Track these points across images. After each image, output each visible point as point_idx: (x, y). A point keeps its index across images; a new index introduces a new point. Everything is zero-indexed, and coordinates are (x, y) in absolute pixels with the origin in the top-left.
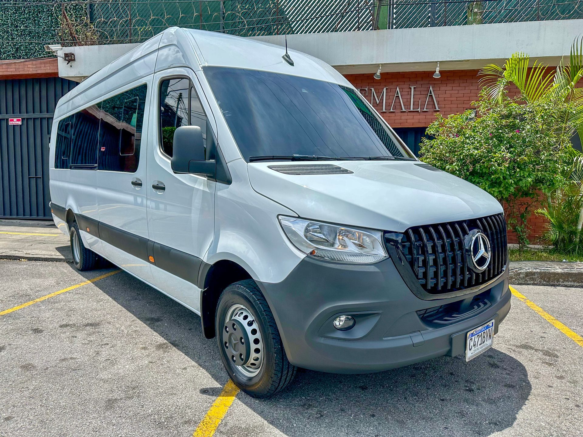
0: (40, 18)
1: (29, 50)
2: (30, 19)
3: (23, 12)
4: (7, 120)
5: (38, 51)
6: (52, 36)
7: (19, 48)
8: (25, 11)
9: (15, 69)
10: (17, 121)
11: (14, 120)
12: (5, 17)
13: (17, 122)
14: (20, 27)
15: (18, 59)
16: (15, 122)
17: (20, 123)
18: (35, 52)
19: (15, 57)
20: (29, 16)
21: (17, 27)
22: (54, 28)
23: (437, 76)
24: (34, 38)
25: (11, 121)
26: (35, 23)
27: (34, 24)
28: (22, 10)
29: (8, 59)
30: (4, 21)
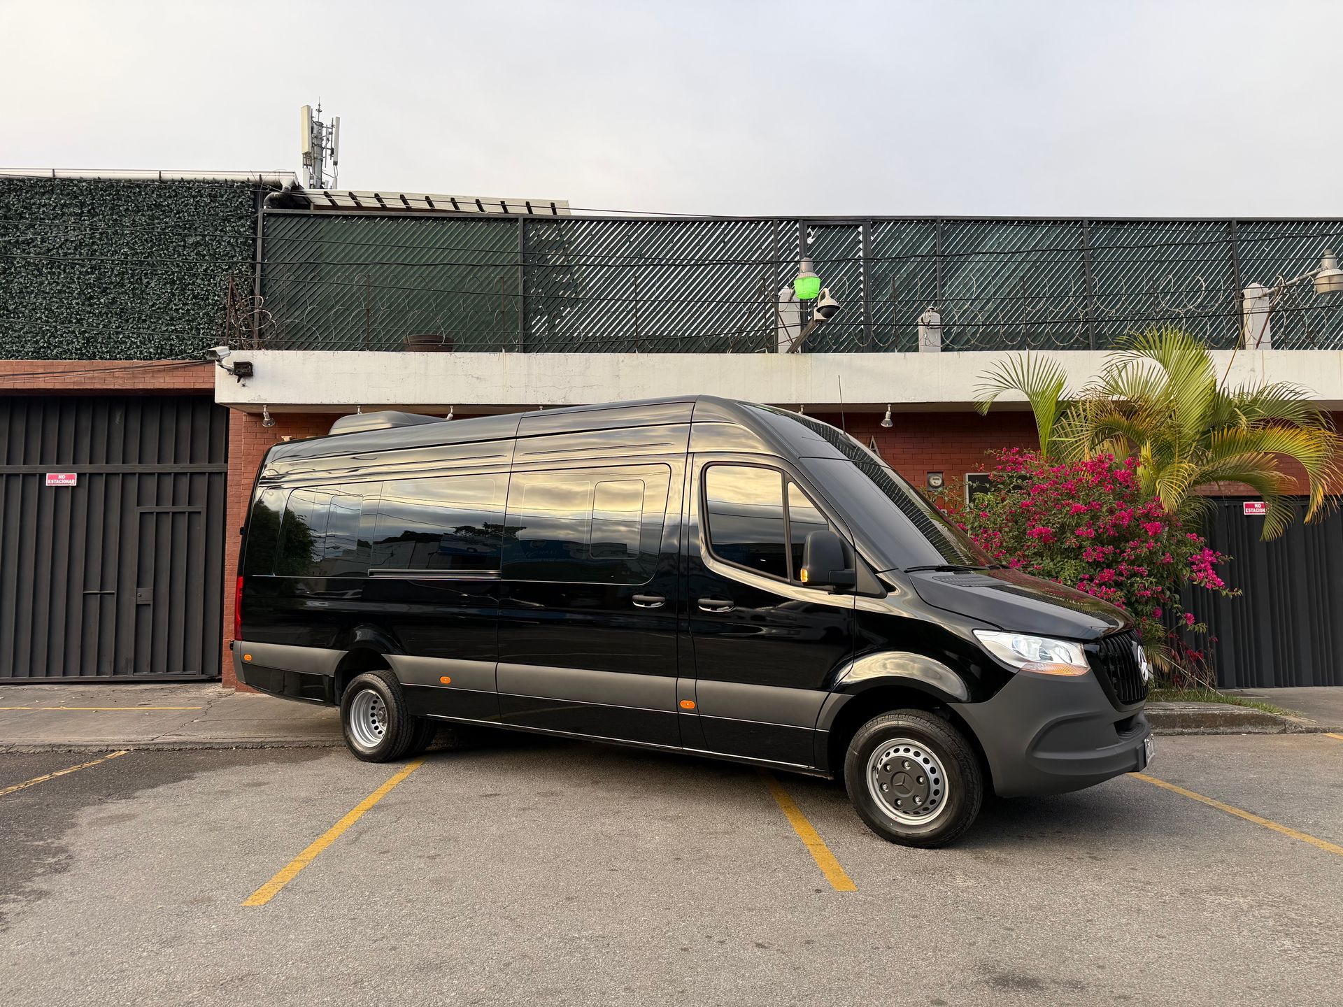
0: (146, 287)
1: (116, 342)
2: (123, 286)
3: (108, 272)
4: (43, 476)
5: (138, 347)
6: (172, 319)
7: (93, 338)
8: (113, 271)
9: (83, 379)
10: (66, 479)
11: (60, 477)
12: (65, 278)
13: (67, 481)
14: (99, 299)
15: (90, 358)
16: (63, 479)
17: (73, 483)
18: (129, 348)
19: (82, 354)
20: (122, 279)
21: (92, 298)
22: (175, 305)
23: (887, 422)
24: (130, 321)
25: (51, 478)
26: (134, 294)
27: (131, 296)
28: (105, 268)
29: (65, 359)
30: (63, 286)
